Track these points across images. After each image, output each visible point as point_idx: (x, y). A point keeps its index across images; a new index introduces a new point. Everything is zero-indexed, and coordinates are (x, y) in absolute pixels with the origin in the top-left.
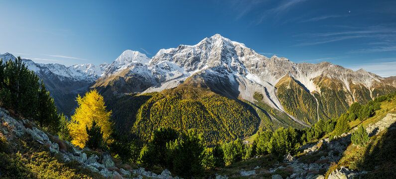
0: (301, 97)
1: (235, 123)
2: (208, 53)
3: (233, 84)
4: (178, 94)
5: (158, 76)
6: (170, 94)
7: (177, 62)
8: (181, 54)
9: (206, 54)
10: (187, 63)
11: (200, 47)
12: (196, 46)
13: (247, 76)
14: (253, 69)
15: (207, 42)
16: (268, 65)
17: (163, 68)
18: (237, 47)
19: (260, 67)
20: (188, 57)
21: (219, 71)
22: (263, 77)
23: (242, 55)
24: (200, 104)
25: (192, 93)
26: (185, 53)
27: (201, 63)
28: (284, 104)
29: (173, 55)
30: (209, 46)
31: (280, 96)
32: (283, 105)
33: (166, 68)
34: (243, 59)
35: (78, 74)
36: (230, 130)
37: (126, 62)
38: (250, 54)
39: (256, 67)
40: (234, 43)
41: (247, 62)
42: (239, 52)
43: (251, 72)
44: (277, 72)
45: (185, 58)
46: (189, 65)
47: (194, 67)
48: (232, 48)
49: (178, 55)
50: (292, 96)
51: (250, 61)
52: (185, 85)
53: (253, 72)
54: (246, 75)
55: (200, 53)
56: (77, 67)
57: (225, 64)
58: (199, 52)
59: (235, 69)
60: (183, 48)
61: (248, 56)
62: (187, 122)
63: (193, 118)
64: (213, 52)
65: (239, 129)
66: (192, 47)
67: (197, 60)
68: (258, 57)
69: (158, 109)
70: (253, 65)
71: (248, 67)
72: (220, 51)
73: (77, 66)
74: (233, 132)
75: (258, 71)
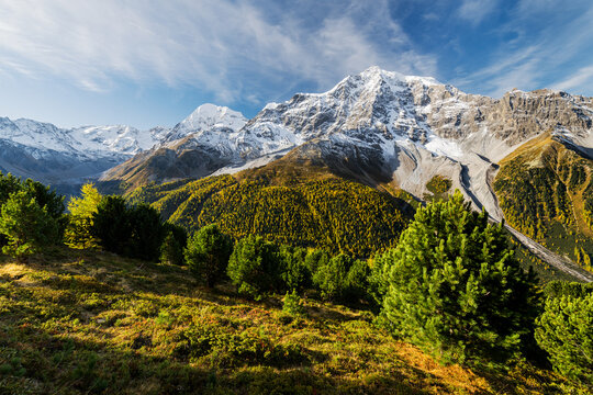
0: (580, 193)
1: (357, 231)
2: (350, 105)
3: (387, 160)
4: (264, 177)
5: (247, 149)
6: (250, 177)
7: (288, 124)
8: (297, 110)
9: (345, 107)
10: (308, 125)
11: (335, 95)
12: (326, 93)
13: (427, 145)
14: (446, 130)
15: (351, 84)
16: (491, 116)
17: (259, 136)
18: (415, 87)
19: (468, 122)
20: (311, 114)
21: (361, 137)
22: (470, 143)
23: (425, 102)
24: (299, 194)
25: (291, 174)
26: (304, 109)
27: (335, 125)
28: (508, 204)
29: (282, 112)
30: (353, 91)
31: (500, 185)
32: (503, 207)
33: (265, 135)
34: (427, 109)
35: (94, 147)
36: (340, 242)
37: (202, 125)
38: (443, 98)
39: (457, 124)
40: (409, 79)
41: (435, 116)
42: (418, 96)
43: (442, 135)
44: (514, 129)
45: (305, 118)
46: (310, 129)
47: (319, 132)
48: (402, 90)
49: (292, 112)
50: (543, 188)
51: (443, 113)
52: (283, 161)
53: (447, 134)
54: (426, 141)
55: (335, 106)
56: (94, 132)
57: (379, 123)
58: (332, 104)
59: (402, 131)
60: (303, 98)
61: (439, 102)
62: (261, 223)
63: (275, 217)
64: (359, 102)
65: (363, 243)
66: (319, 95)
67: (326, 118)
68: (466, 99)
69: (217, 203)
70: (449, 120)
71: (435, 125)
72: (373, 99)
73: (92, 129)
74: (347, 246)
75: (460, 133)
